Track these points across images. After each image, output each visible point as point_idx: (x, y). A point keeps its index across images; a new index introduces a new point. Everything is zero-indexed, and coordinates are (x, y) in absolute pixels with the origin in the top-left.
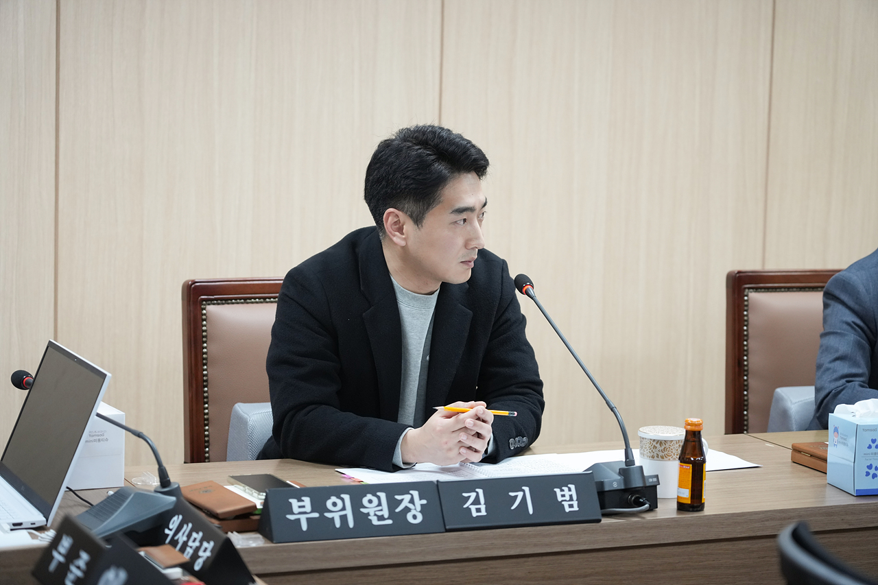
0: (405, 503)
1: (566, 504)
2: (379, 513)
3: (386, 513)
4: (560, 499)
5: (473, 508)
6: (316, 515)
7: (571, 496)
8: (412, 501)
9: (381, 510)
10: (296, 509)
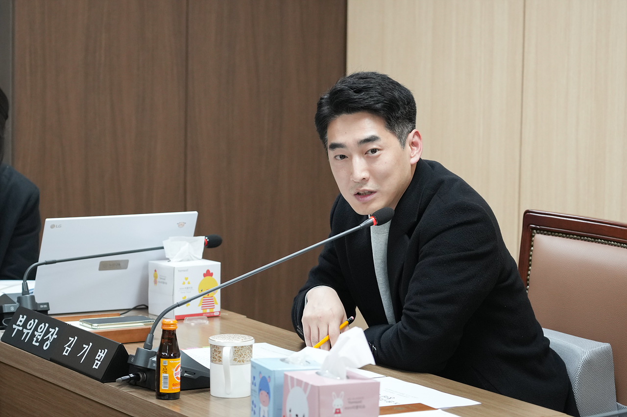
0: (50, 335)
1: (96, 361)
2: (39, 337)
3: (40, 338)
4: (97, 358)
5: (67, 348)
6: (21, 328)
7: (102, 357)
8: (52, 335)
9: (40, 335)
10: (18, 323)
